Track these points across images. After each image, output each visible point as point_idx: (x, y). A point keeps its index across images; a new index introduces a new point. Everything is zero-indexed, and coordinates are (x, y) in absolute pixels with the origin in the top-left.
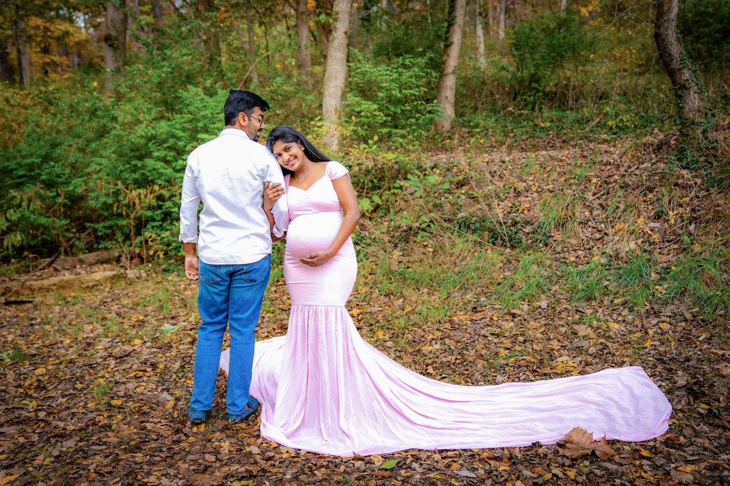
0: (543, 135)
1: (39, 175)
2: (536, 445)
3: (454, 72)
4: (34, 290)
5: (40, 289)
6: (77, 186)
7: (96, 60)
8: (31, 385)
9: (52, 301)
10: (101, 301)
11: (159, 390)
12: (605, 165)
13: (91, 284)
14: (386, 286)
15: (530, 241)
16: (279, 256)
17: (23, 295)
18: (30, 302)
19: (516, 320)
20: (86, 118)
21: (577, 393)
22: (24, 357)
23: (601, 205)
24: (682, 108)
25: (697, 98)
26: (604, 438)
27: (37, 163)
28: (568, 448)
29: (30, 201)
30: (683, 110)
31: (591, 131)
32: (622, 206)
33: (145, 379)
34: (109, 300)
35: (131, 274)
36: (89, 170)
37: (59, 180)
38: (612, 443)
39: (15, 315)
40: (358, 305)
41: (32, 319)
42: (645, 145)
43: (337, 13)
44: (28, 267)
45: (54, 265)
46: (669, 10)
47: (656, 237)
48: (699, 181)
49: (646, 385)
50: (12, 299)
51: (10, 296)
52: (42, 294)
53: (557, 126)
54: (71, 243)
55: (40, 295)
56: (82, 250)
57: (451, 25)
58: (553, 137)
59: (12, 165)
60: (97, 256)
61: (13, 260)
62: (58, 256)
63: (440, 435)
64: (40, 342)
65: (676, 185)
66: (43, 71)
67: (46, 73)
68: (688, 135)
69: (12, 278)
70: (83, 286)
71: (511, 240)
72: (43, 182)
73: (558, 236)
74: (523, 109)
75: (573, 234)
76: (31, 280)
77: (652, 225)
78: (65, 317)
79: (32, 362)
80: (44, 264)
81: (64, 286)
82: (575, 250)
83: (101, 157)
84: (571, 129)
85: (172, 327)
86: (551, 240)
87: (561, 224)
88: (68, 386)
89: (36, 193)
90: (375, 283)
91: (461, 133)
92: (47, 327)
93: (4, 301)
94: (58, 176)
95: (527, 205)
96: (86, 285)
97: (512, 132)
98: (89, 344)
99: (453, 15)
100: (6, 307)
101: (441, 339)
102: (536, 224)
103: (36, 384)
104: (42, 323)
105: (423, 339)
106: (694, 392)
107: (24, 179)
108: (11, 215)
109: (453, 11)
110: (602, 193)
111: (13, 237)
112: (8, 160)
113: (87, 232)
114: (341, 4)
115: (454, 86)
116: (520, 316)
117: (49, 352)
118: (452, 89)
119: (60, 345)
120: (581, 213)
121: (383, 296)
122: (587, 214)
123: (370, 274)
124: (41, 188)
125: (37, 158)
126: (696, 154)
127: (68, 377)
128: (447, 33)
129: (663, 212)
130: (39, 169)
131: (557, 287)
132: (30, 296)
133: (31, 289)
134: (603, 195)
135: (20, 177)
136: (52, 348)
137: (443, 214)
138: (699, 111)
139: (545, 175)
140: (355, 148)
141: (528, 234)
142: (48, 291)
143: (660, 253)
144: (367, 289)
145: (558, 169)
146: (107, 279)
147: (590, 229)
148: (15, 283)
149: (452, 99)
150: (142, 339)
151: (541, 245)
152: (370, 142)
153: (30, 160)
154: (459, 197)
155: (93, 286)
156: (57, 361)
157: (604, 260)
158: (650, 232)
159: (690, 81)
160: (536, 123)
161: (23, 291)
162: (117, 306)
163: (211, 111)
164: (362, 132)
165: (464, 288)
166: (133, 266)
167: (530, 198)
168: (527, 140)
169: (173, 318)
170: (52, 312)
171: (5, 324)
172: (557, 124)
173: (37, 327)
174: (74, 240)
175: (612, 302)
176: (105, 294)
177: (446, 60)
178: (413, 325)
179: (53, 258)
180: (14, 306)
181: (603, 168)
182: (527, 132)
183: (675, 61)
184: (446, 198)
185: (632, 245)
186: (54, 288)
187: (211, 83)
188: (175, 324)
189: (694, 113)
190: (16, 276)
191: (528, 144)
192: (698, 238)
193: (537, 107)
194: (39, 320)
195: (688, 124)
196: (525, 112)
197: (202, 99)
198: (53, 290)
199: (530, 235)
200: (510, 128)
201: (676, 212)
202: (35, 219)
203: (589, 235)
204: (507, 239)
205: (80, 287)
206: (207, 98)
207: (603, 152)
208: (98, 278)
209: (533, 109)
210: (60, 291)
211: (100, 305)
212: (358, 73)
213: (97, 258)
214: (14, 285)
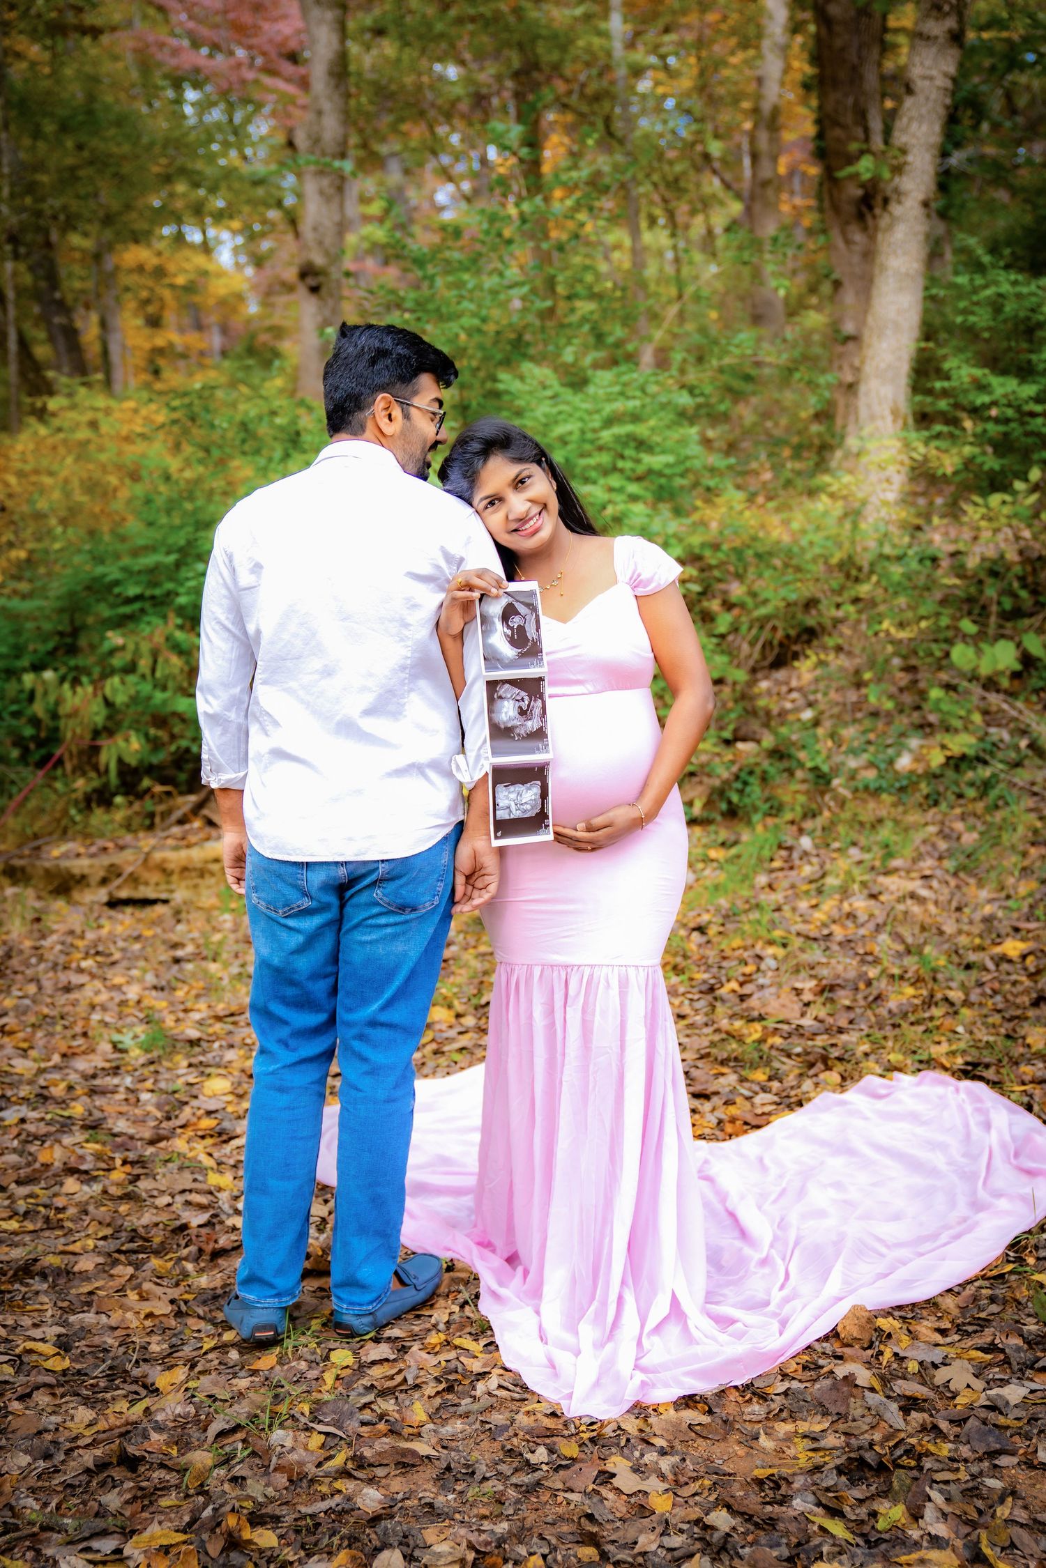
1: (170, 594)
4: (172, 873)
5: (185, 869)
7: (264, 338)
9: (213, 901)
16: (767, 793)
17: (146, 884)
18: (165, 902)
20: (278, 454)
22: (173, 1044)
27: (167, 567)
29: (155, 655)
39: (135, 934)
40: (1017, 930)
41: (175, 946)
43: (904, 152)
44: (151, 815)
45: (205, 812)
50: (124, 894)
51: (119, 887)
52: (190, 882)
55: (184, 884)
59: (112, 572)
61: (119, 800)
64: (202, 1005)
66: (151, 368)
67: (156, 372)
69: (121, 842)
72: (181, 611)
76: (163, 847)
79: (194, 1061)
80: (186, 809)
89: (167, 639)
92: (213, 967)
93: (105, 899)
100: (112, 913)
104: (199, 956)
107: (136, 606)
108: (114, 690)
111: (121, 743)
112: (99, 560)
114: (914, 126)
123: (1033, 844)
124: (179, 626)
125: (167, 554)
130: (171, 579)
132: (163, 887)
133: (164, 871)
135: (129, 601)
136: (234, 1023)
140: (976, 504)
142: (202, 876)
148: (128, 855)
152: (1019, 485)
161: (146, 875)
163: (579, 425)
164: (992, 462)
170: (216, 930)
171: (117, 956)
173: (189, 967)
179: (202, 795)
180: (129, 910)
187: (576, 353)
190: (129, 838)
194: (190, 949)
197: (554, 397)
198: (212, 874)
202: (165, 702)
206: (567, 394)
212: (977, 304)
214: (128, 860)
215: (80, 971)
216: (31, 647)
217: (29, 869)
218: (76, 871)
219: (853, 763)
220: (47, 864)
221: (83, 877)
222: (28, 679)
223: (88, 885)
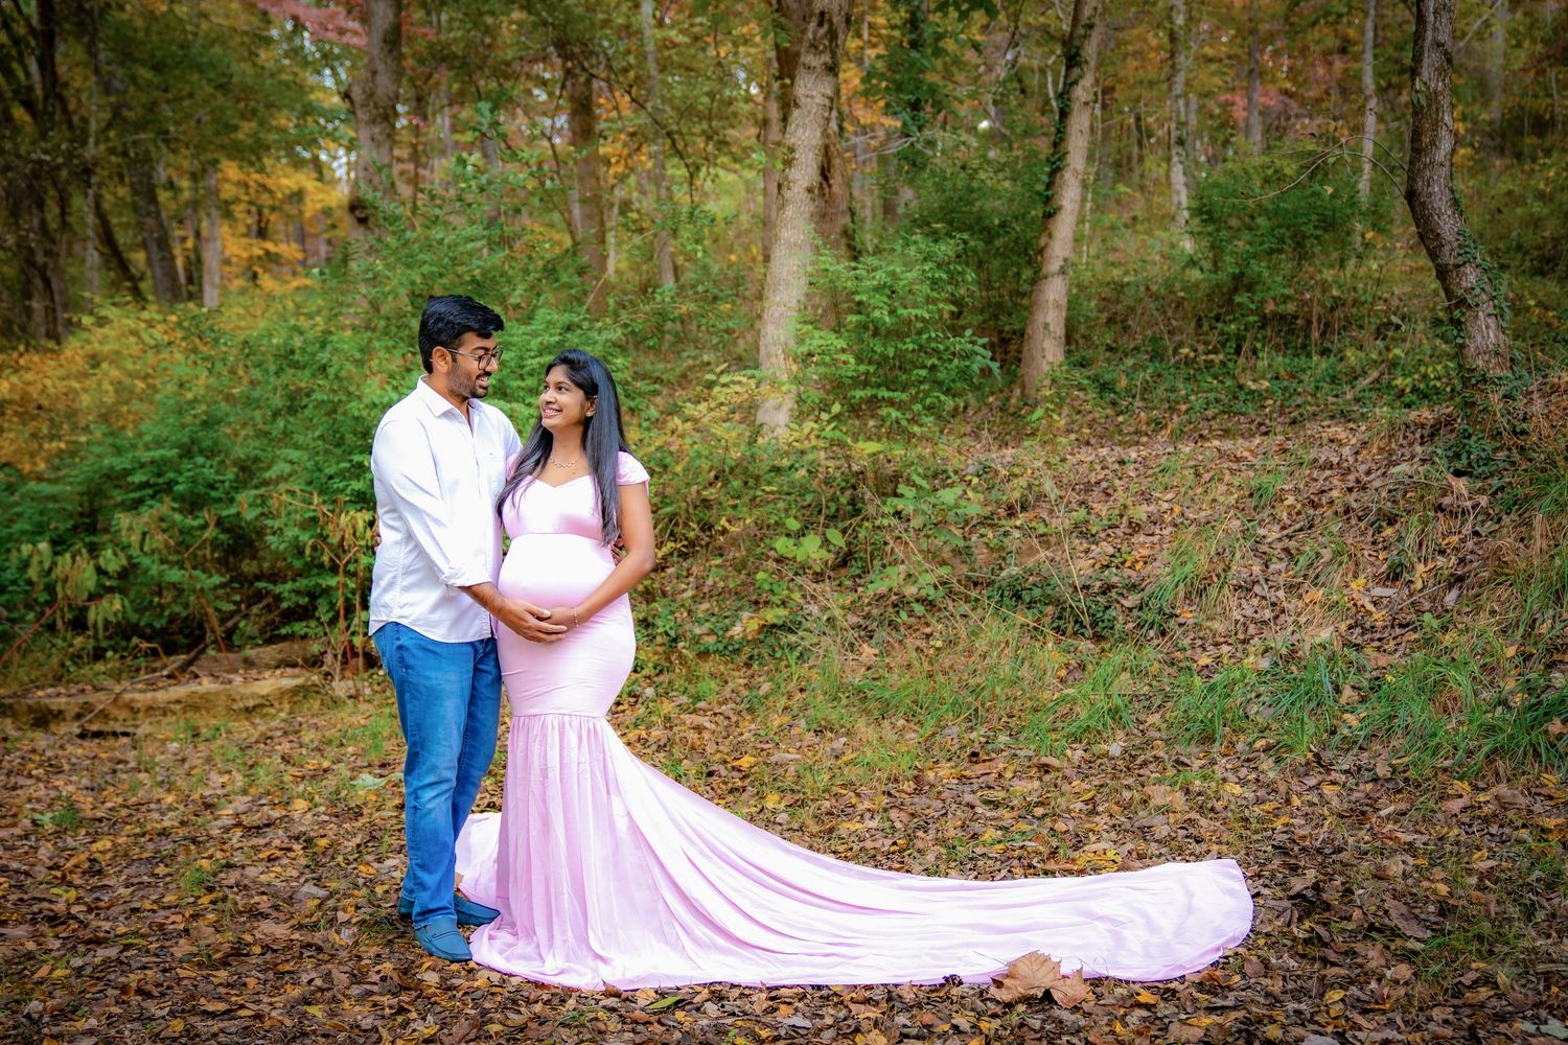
0: (1250, 409)
1: (173, 483)
2: (952, 980)
3: (1062, 271)
4: (138, 711)
5: (150, 708)
6: (245, 506)
8: (76, 866)
9: (169, 733)
10: (262, 734)
11: (302, 880)
12: (1322, 468)
13: (251, 703)
14: (823, 710)
15: (1131, 625)
17: (116, 720)
18: (128, 735)
19: (1047, 778)
21: (1082, 905)
22: (81, 822)
23: (1286, 550)
24: (1462, 346)
25: (1493, 325)
26: (1080, 971)
27: (171, 459)
28: (1008, 988)
29: (146, 534)
30: (1465, 351)
31: (1357, 400)
32: (1327, 554)
33: (285, 861)
34: (279, 733)
35: (340, 688)
36: (271, 474)
37: (214, 494)
38: (1096, 982)
39: (92, 755)
41: (120, 763)
42: (1407, 427)
43: (793, 150)
45: (193, 668)
46: (1433, 143)
47: (1379, 617)
48: (1484, 500)
49: (1231, 893)
50: (95, 727)
51: (90, 721)
52: (153, 719)
53: (1285, 389)
54: (230, 624)
55: (147, 720)
56: (251, 638)
57: (1056, 171)
58: (1271, 412)
59: (126, 462)
60: (280, 652)
61: (109, 654)
62: (203, 651)
63: (785, 963)
64: (119, 799)
65: (1439, 508)
66: (250, 274)
67: (255, 276)
68: (1474, 404)
69: (98, 686)
70: (235, 707)
71: (1094, 624)
72: (181, 498)
73: (1188, 615)
74: (1215, 351)
75: (1219, 610)
76: (134, 690)
77: (1379, 591)
78: (183, 760)
79: (92, 831)
80: (172, 667)
81: (193, 705)
82: (1217, 645)
83: (297, 447)
84: (1314, 395)
85: (378, 781)
86: (1172, 623)
87: (1197, 590)
88: (143, 870)
89: (160, 518)
90: (805, 708)
91: (1076, 404)
92: (142, 777)
93: (77, 731)
94: (212, 486)
95: (1145, 552)
96: (241, 705)
97: (1186, 400)
98: (208, 806)
99: (1061, 149)
100: (82, 744)
101: (885, 810)
102: (1148, 590)
103: (86, 865)
104: (136, 770)
105: (850, 810)
106: (1309, 904)
107: (144, 492)
108: (107, 562)
109: (1062, 139)
110: (1298, 526)
111: (107, 606)
112: (119, 452)
113: (265, 602)
115: (1064, 302)
116: (1058, 770)
117: (130, 815)
118: (1058, 307)
119: (152, 806)
120: (1244, 566)
121: (812, 733)
122: (1257, 569)
123: (801, 690)
124: (174, 509)
125: (171, 448)
126: (1488, 445)
127: (145, 855)
128: (1049, 186)
129: (1401, 564)
130: (175, 471)
131: (1157, 716)
132: (130, 723)
133: (132, 708)
134: (1301, 530)
135: (138, 488)
136: (138, 810)
137: (973, 570)
138: (1497, 354)
139: (1199, 490)
141: (1131, 610)
142: (164, 714)
143: (1378, 649)
144: (786, 719)
145: (1227, 477)
146: (282, 693)
147: (1255, 601)
148: (102, 696)
149: (1059, 330)
150: (312, 800)
151: (1152, 633)
153: (157, 454)
154: (1006, 534)
155: (254, 707)
156: (138, 830)
157: (1265, 664)
158: (1370, 607)
159: (1478, 291)
160: (1242, 381)
161: (115, 712)
162: (288, 745)
165: (973, 720)
166: (348, 674)
167: (1155, 539)
168: (1214, 418)
169: (383, 766)
170: (162, 753)
171: (66, 768)
172: (1286, 383)
173: (124, 776)
174: (236, 618)
175: (1250, 744)
176: (274, 724)
177: (1046, 246)
178: (843, 786)
179: (193, 654)
180: (98, 741)
181: (1315, 474)
182: (1217, 401)
183: (1447, 248)
184: (982, 536)
185: (1325, 634)
186: (178, 707)
188: (381, 776)
189: (1486, 357)
190: (106, 683)
191: (1215, 426)
192: (1459, 619)
193: (1246, 347)
194: (132, 765)
195: (1473, 381)
196: (1218, 358)
198: (174, 713)
199: (1135, 613)
200: (1183, 392)
201: (1431, 566)
203: (1249, 612)
204: (1087, 620)
205: (229, 709)
207: (1325, 441)
208: (264, 692)
209: (1238, 351)
210: (189, 715)
211: (257, 742)
213: (279, 657)
214: (101, 700)
215: (30, 776)
216: (53, 525)
217: (16, 707)
218: (54, 707)
219: (698, 631)
220: (30, 702)
221: (60, 712)
222: (26, 549)
223: (64, 720)
